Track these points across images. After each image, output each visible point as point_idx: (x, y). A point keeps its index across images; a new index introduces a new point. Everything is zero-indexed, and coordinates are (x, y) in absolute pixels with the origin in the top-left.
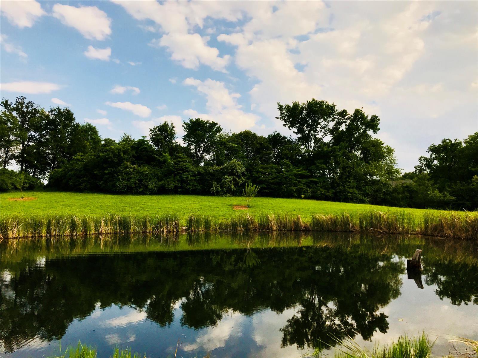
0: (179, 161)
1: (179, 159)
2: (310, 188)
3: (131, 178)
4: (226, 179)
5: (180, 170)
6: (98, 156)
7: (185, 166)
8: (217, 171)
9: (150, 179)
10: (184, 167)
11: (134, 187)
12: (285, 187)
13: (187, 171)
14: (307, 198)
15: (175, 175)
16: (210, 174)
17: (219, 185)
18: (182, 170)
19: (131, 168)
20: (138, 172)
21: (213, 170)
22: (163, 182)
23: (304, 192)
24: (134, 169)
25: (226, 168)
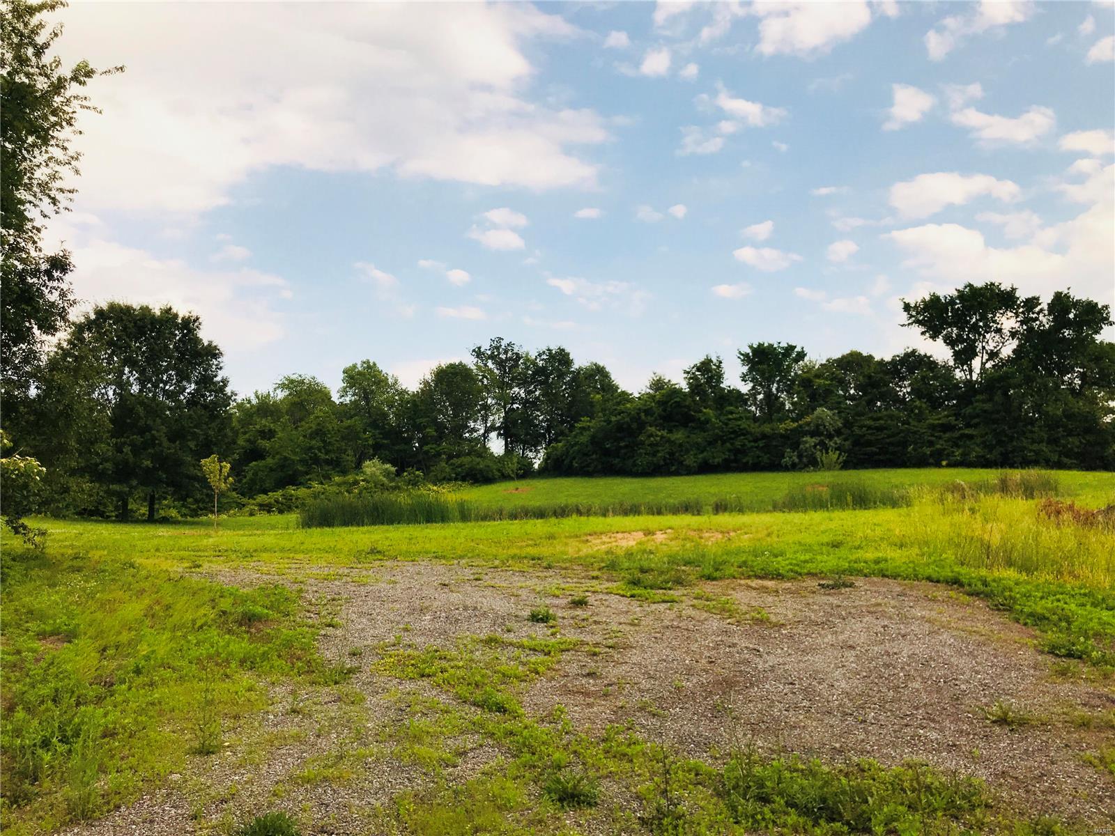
0: (730, 420)
1: (730, 416)
2: (958, 446)
3: (658, 451)
4: (806, 442)
5: (732, 433)
6: (609, 422)
7: (739, 426)
8: (791, 430)
9: (687, 451)
10: (736, 429)
11: (663, 465)
12: (913, 449)
13: (743, 434)
14: (952, 465)
15: (724, 443)
16: (782, 436)
17: (796, 453)
18: (734, 432)
19: (657, 436)
20: (669, 441)
21: (786, 430)
22: (705, 454)
23: (948, 455)
24: (662, 437)
25: (808, 424)
